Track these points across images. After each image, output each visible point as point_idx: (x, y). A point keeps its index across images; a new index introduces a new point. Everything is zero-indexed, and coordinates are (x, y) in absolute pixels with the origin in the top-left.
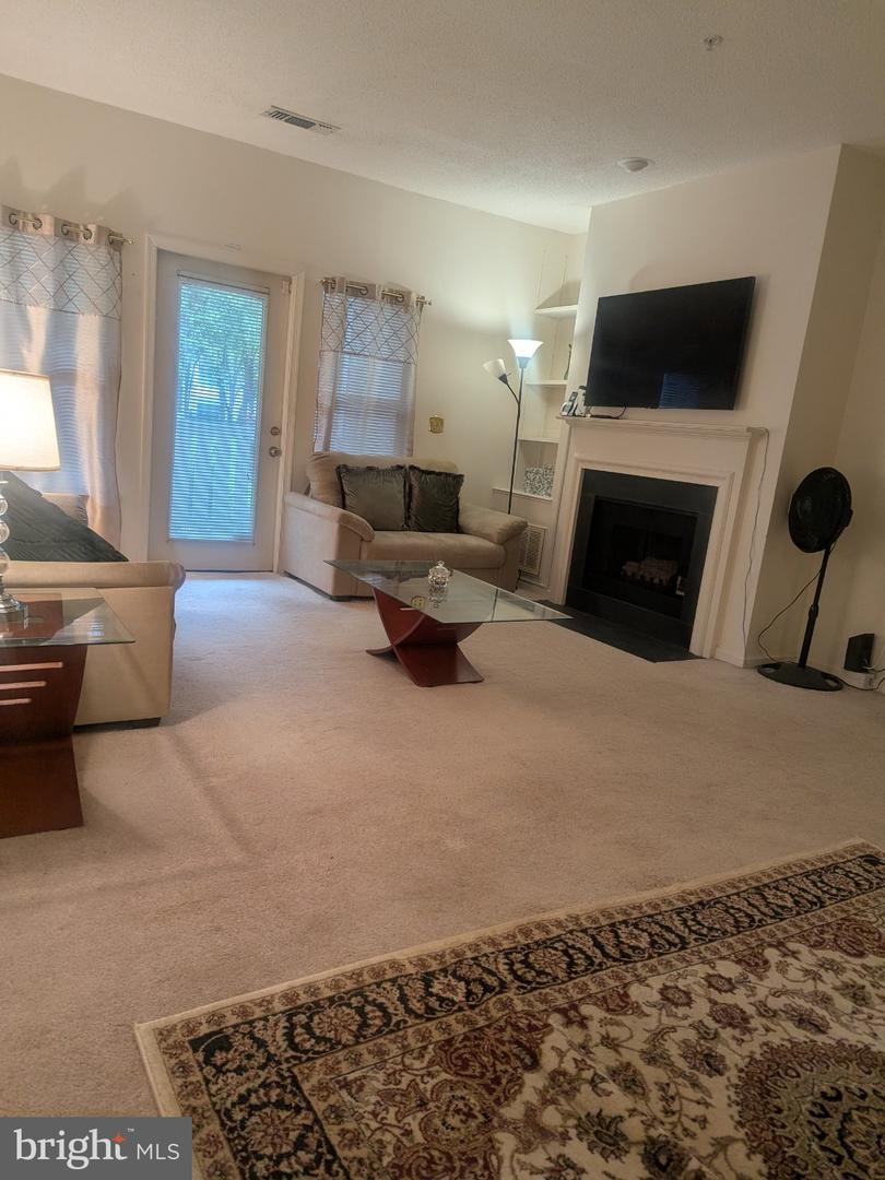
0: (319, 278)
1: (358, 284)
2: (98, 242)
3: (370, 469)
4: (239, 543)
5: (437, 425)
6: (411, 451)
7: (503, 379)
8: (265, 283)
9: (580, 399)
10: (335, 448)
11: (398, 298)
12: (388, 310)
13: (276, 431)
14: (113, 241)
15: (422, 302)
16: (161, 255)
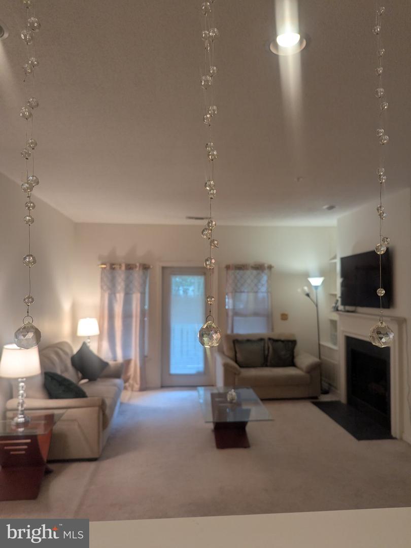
0: (224, 266)
1: (240, 265)
2: (139, 269)
3: (248, 340)
4: (198, 374)
5: (284, 317)
6: (273, 329)
7: (308, 295)
9: (339, 303)
10: (235, 332)
11: (259, 268)
12: (255, 272)
14: (145, 268)
15: (270, 267)
16: (163, 268)
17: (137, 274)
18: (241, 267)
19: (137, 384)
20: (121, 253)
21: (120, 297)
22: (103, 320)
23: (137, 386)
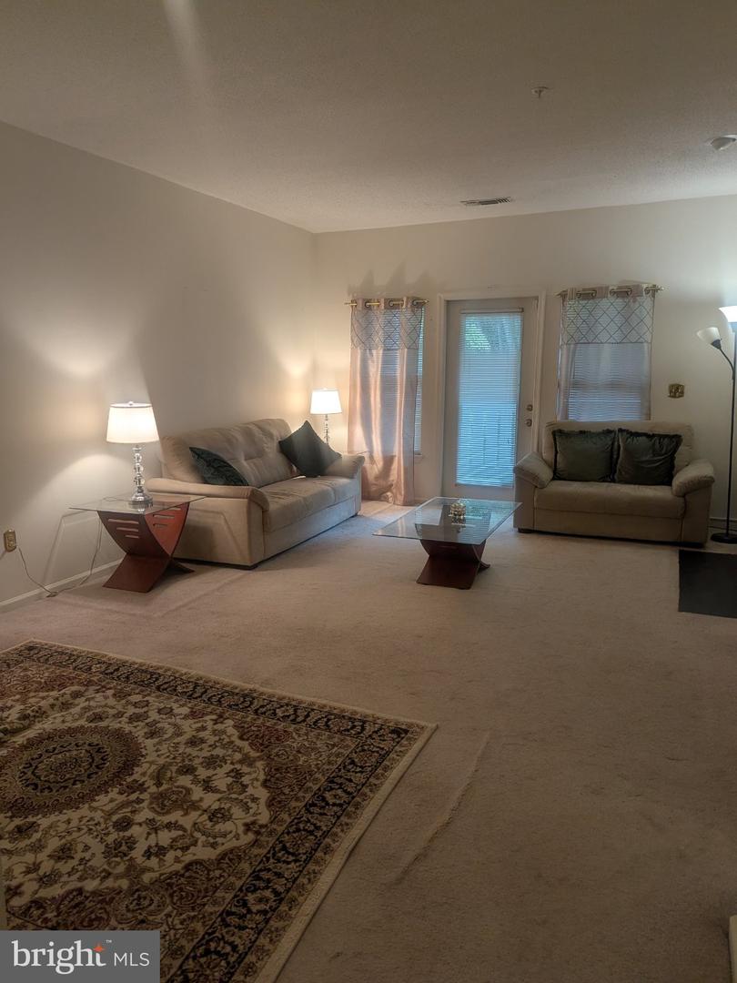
0: (556, 292)
1: (589, 289)
2: (407, 307)
3: (582, 432)
5: (677, 391)
6: (649, 416)
7: (717, 344)
8: (520, 306)
10: (572, 417)
11: (627, 293)
12: (619, 302)
13: (530, 408)
14: (417, 304)
15: (653, 290)
16: (448, 302)
17: (404, 315)
18: (589, 295)
19: (401, 494)
20: (382, 280)
21: (378, 354)
22: (355, 392)
23: (401, 498)
